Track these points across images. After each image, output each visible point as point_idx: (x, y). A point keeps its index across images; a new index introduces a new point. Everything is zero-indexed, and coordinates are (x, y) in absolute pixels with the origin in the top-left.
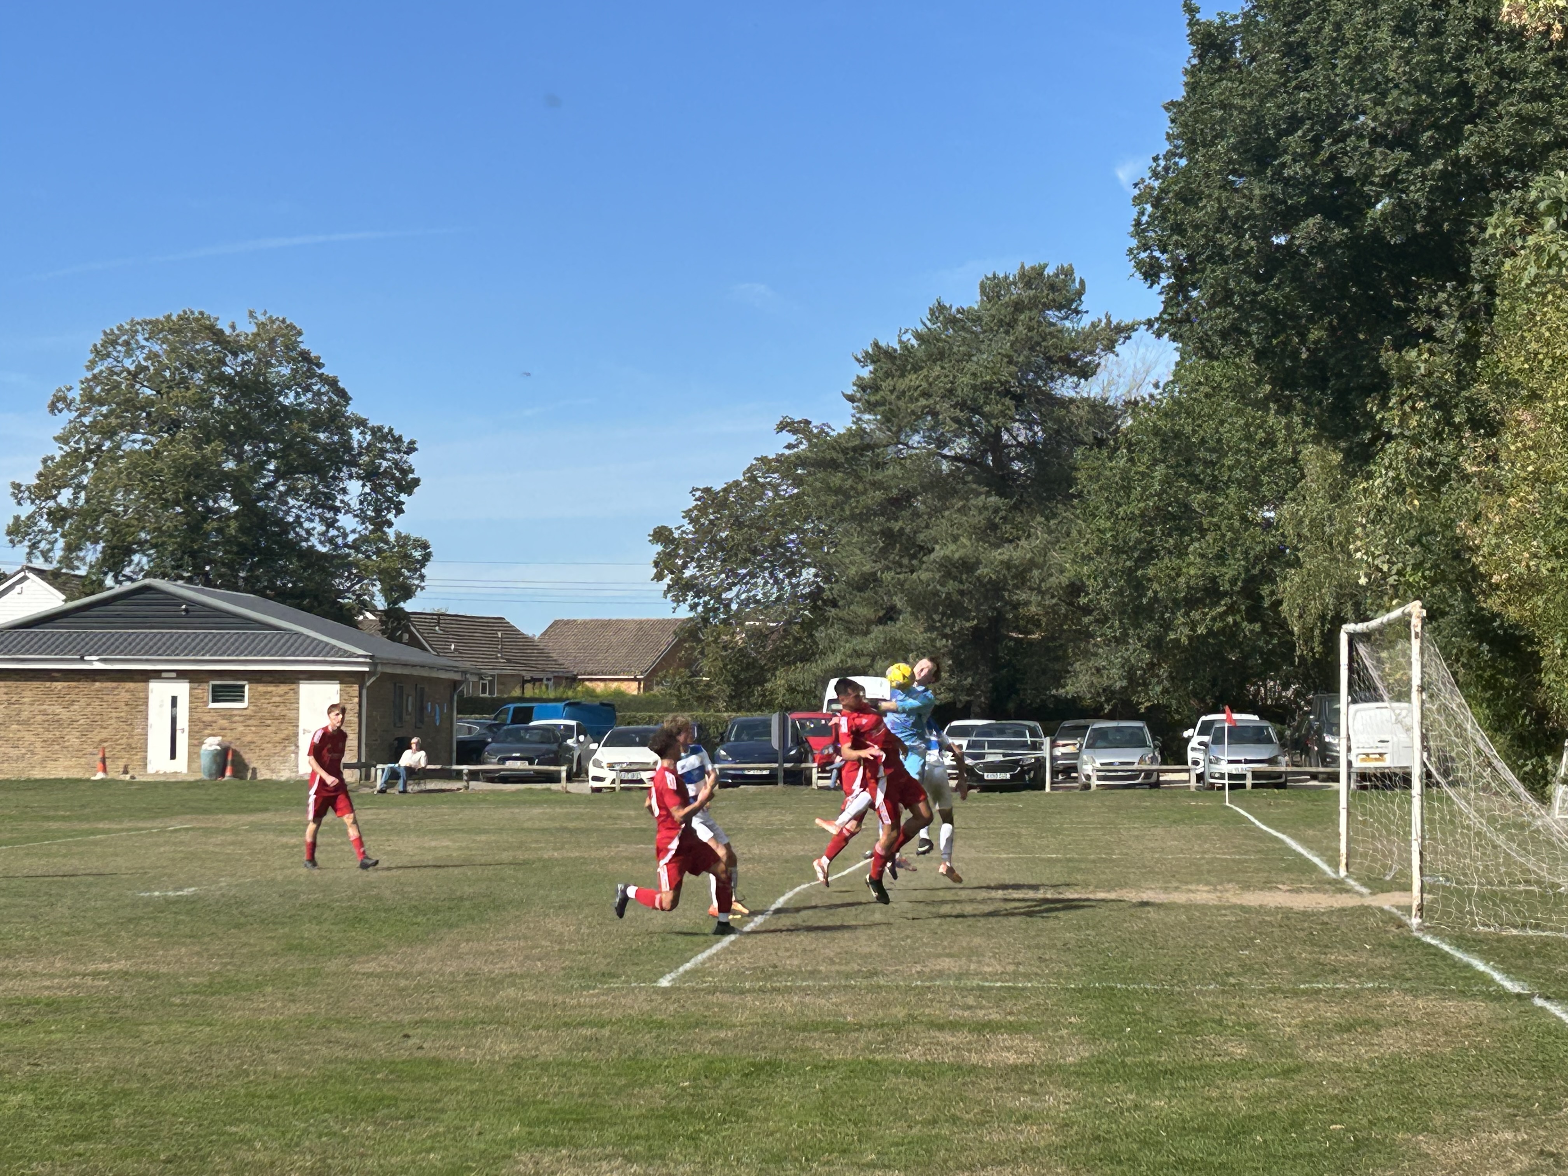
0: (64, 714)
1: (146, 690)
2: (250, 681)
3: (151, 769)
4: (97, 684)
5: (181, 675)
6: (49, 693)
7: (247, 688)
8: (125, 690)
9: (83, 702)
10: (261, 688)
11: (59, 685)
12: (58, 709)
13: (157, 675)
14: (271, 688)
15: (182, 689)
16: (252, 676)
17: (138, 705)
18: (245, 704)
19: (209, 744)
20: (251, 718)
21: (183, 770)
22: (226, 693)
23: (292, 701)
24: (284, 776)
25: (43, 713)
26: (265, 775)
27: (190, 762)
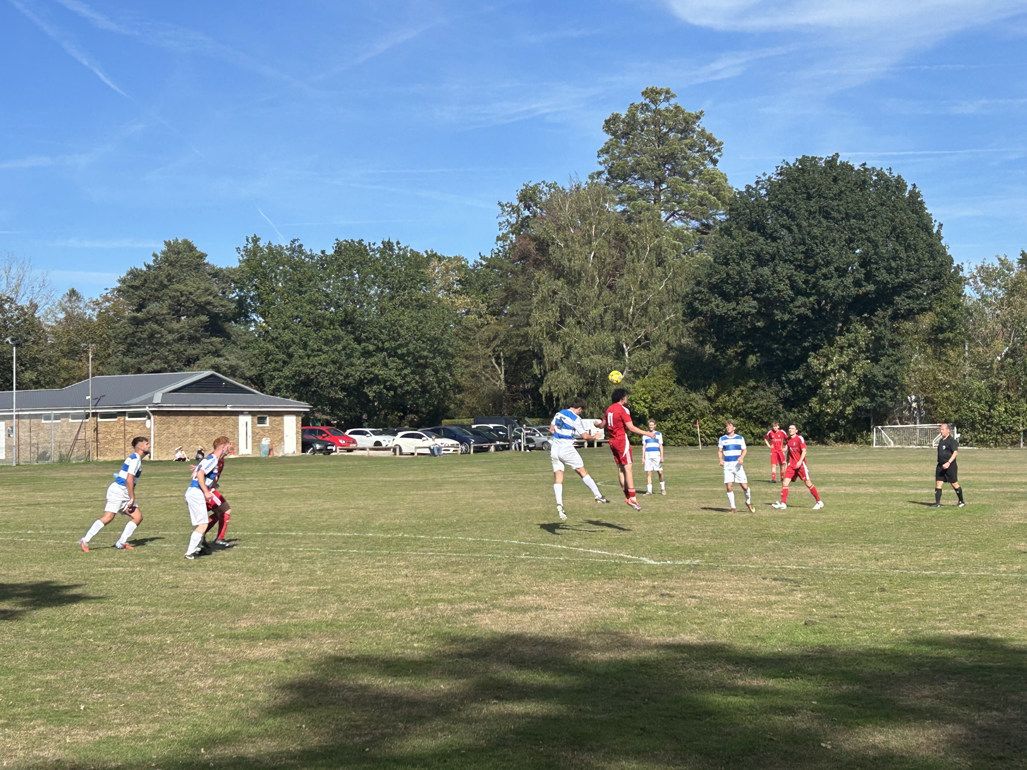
0: (213, 430)
1: (238, 419)
2: (269, 415)
5: (251, 413)
6: (207, 421)
7: (268, 418)
8: (231, 419)
9: (218, 425)
10: (273, 418)
11: (211, 417)
12: (211, 428)
13: (242, 413)
14: (276, 418)
15: (249, 419)
16: (271, 413)
17: (236, 425)
18: (267, 425)
19: (266, 442)
20: (269, 430)
21: (250, 453)
22: (261, 420)
23: (281, 424)
24: (281, 455)
25: (206, 430)
26: (276, 454)
27: (253, 449)
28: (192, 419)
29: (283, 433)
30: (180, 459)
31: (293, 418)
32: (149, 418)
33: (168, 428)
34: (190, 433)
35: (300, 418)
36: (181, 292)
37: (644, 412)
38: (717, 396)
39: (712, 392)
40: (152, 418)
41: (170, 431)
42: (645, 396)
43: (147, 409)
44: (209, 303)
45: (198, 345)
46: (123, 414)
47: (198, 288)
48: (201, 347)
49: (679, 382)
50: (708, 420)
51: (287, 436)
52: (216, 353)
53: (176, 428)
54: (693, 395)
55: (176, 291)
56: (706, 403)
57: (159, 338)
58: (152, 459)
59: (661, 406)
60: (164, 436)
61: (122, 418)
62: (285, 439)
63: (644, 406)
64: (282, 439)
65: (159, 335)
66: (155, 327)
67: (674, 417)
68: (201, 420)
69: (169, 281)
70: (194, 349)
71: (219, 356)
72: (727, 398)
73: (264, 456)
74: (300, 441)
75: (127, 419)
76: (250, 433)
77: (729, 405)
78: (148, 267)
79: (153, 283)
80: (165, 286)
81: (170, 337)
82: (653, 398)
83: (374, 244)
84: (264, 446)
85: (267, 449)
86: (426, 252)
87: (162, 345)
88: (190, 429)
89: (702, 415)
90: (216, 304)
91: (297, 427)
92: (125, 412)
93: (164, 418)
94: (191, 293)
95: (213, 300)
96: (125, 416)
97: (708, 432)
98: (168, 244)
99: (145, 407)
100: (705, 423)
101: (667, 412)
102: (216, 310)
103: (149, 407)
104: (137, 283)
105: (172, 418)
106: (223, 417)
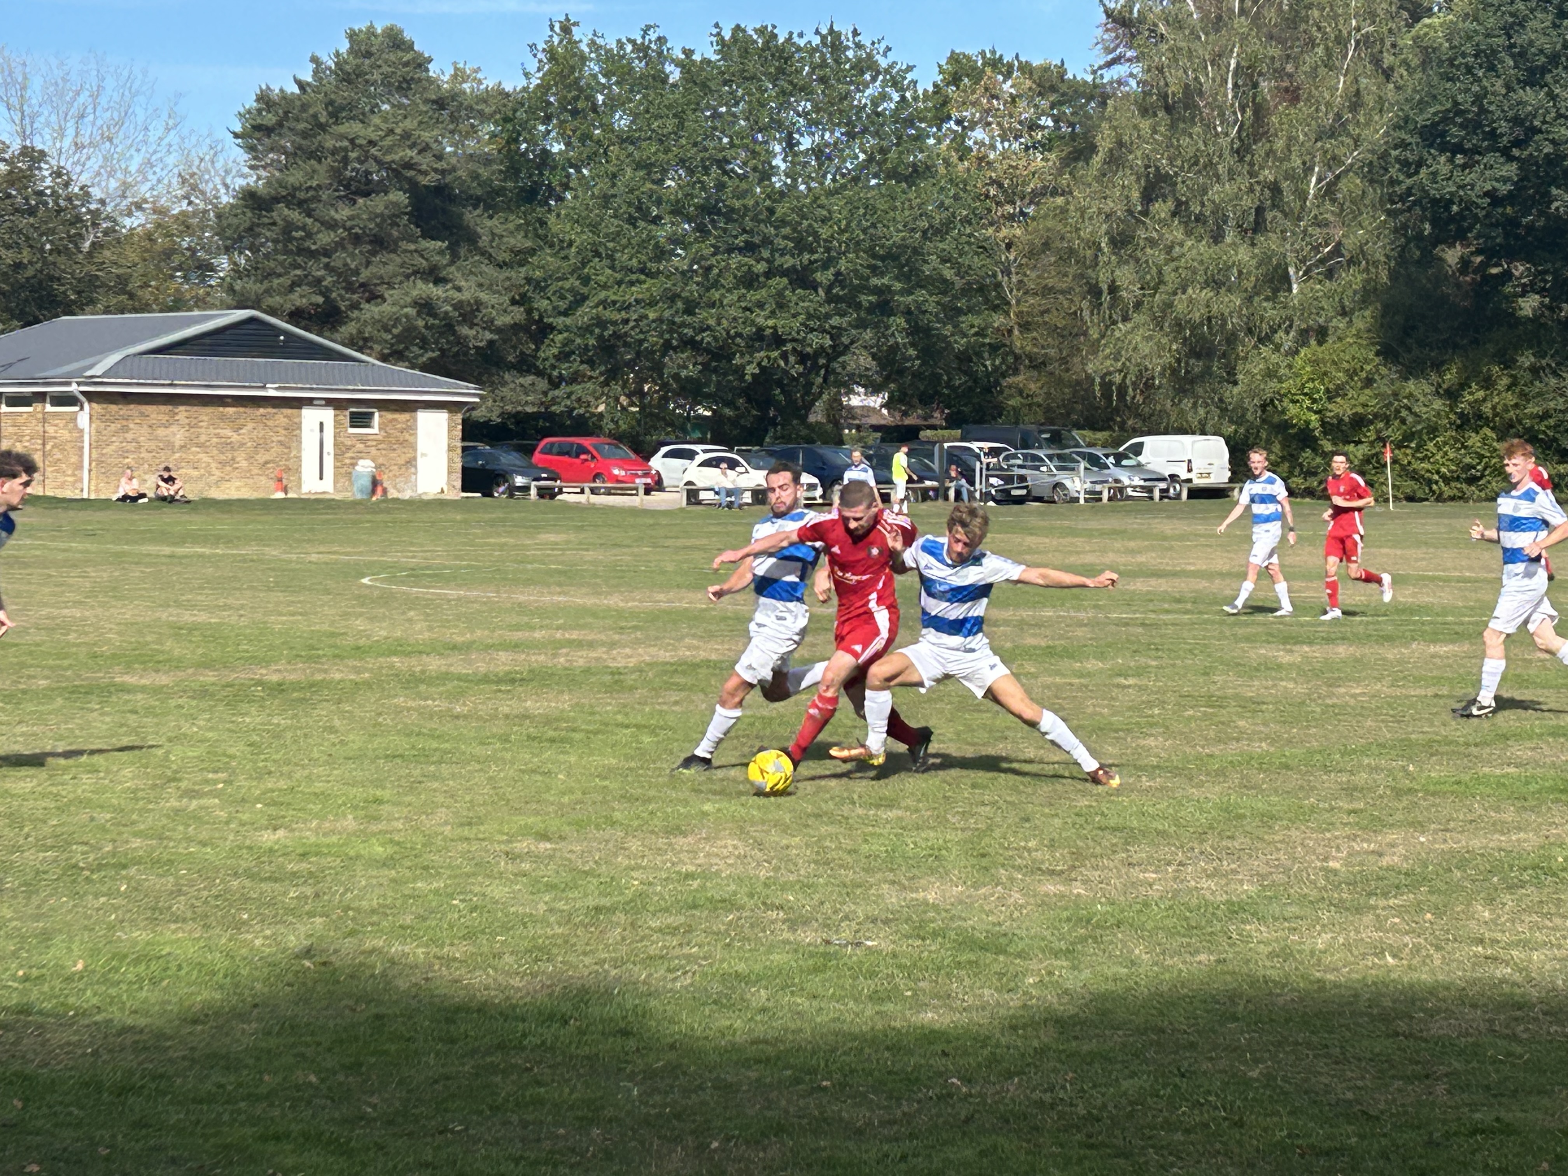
0: (235, 437)
1: (300, 416)
2: (380, 409)
3: (305, 489)
4: (262, 410)
5: (329, 402)
6: (222, 418)
7: (377, 415)
8: (282, 416)
9: (250, 426)
10: (389, 416)
11: (231, 410)
12: (228, 432)
13: (309, 402)
14: (397, 416)
15: (327, 415)
16: (384, 405)
17: (294, 429)
18: (375, 430)
19: (365, 467)
20: (381, 442)
21: (330, 489)
22: (361, 420)
23: (411, 428)
24: (407, 495)
25: (218, 436)
26: (393, 494)
27: (335, 482)
28: (182, 412)
29: (414, 447)
30: (125, 498)
31: (441, 418)
32: (82, 408)
33: (125, 429)
34: (178, 444)
35: (459, 418)
36: (352, 141)
37: (1307, 423)
38: (1464, 385)
39: (1451, 377)
40: (86, 406)
41: (129, 436)
42: (1310, 385)
43: (74, 388)
44: (409, 165)
45: (392, 256)
46: (41, 397)
47: (391, 131)
48: (398, 260)
49: (1387, 353)
50: (1445, 443)
51: (423, 455)
52: (434, 276)
53: (145, 430)
54: (1411, 386)
55: (342, 137)
56: (1438, 404)
57: (302, 238)
58: (85, 496)
59: (1342, 409)
60: (113, 447)
61: (38, 406)
62: (420, 461)
63: (1309, 409)
64: (411, 462)
65: (301, 233)
66: (295, 215)
67: (1372, 435)
68: (206, 413)
69: (331, 115)
70: (385, 264)
71: (439, 281)
72: (1481, 394)
73: (359, 496)
74: (459, 466)
75: (49, 408)
76: (329, 447)
77: (1486, 408)
78: (301, 85)
79: (297, 120)
80: (322, 127)
81: (325, 238)
82: (1327, 390)
83: (801, 35)
84: (360, 476)
85: (366, 482)
86: (983, 53)
87: (313, 254)
88: (178, 435)
89: (1433, 431)
90: (424, 167)
91: (450, 438)
92: (44, 394)
93: (113, 408)
94: (371, 143)
95: (418, 159)
96: (44, 401)
97: (1443, 470)
98: (352, 36)
99: (68, 384)
100: (1439, 449)
101: (1359, 422)
102: (424, 181)
103: (79, 384)
104: (270, 119)
105: (133, 410)
106: (262, 411)
